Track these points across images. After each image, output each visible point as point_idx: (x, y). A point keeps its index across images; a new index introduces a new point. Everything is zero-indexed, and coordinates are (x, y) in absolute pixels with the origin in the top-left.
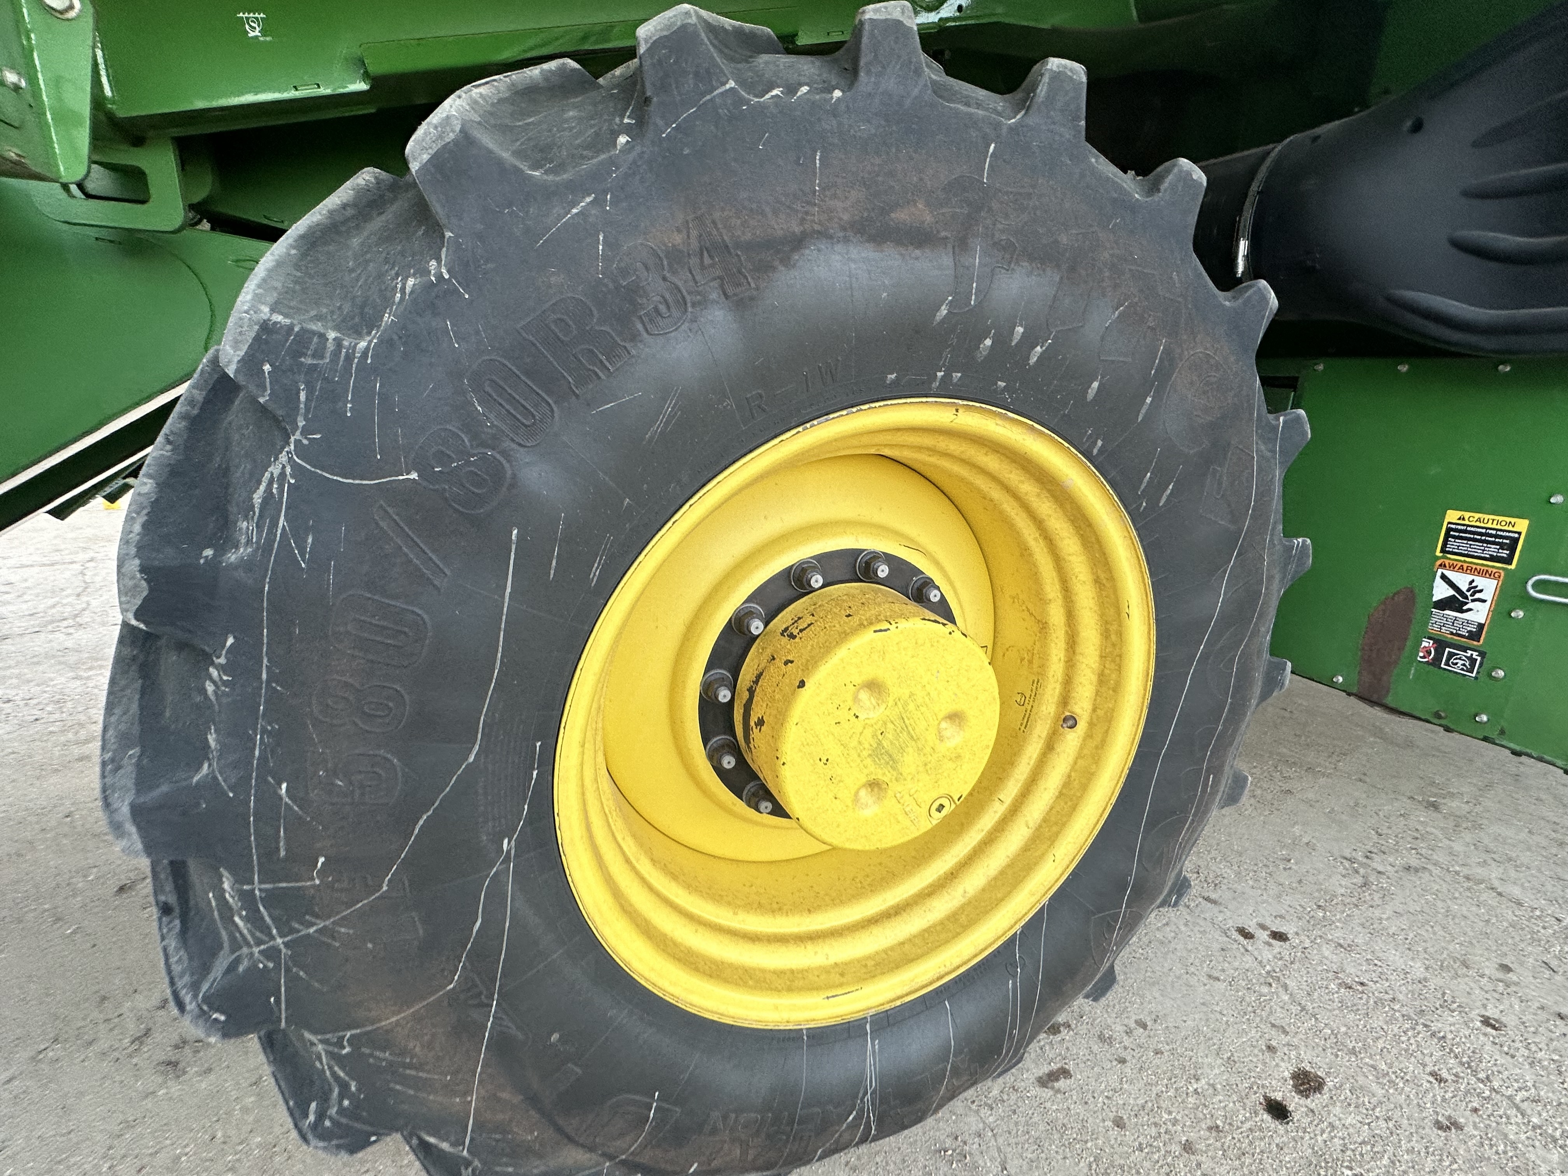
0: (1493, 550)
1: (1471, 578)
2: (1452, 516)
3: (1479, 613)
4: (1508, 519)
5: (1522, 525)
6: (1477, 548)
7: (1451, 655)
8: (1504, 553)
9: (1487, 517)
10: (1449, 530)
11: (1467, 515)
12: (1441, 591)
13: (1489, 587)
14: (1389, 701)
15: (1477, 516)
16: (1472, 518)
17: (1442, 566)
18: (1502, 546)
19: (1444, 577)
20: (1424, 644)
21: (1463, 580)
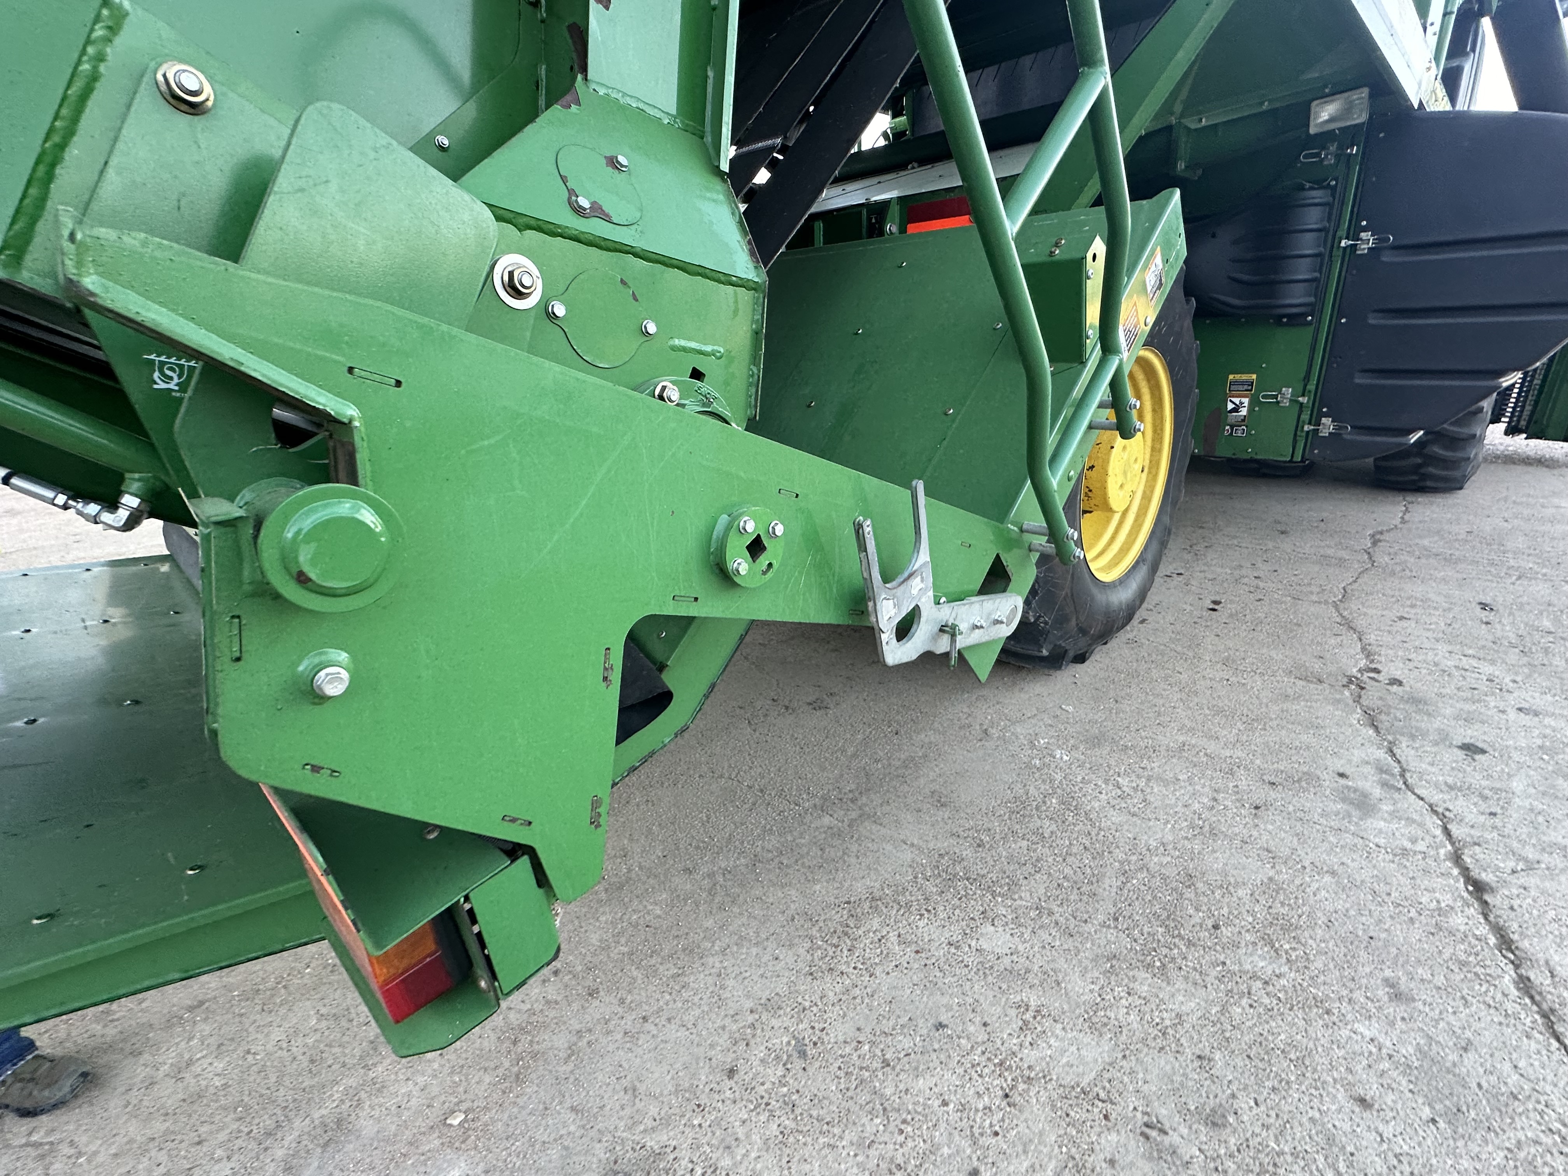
0: (1246, 387)
1: (1240, 399)
2: (1231, 377)
3: (1244, 412)
4: (1249, 375)
5: (1254, 376)
6: (1241, 388)
7: (1236, 430)
8: (1249, 388)
9: (1243, 375)
10: (1230, 382)
11: (1236, 376)
12: (1230, 406)
13: (1246, 401)
14: (1216, 454)
15: (1239, 376)
17: (1230, 396)
18: (1249, 385)
19: (1230, 401)
21: (1237, 400)
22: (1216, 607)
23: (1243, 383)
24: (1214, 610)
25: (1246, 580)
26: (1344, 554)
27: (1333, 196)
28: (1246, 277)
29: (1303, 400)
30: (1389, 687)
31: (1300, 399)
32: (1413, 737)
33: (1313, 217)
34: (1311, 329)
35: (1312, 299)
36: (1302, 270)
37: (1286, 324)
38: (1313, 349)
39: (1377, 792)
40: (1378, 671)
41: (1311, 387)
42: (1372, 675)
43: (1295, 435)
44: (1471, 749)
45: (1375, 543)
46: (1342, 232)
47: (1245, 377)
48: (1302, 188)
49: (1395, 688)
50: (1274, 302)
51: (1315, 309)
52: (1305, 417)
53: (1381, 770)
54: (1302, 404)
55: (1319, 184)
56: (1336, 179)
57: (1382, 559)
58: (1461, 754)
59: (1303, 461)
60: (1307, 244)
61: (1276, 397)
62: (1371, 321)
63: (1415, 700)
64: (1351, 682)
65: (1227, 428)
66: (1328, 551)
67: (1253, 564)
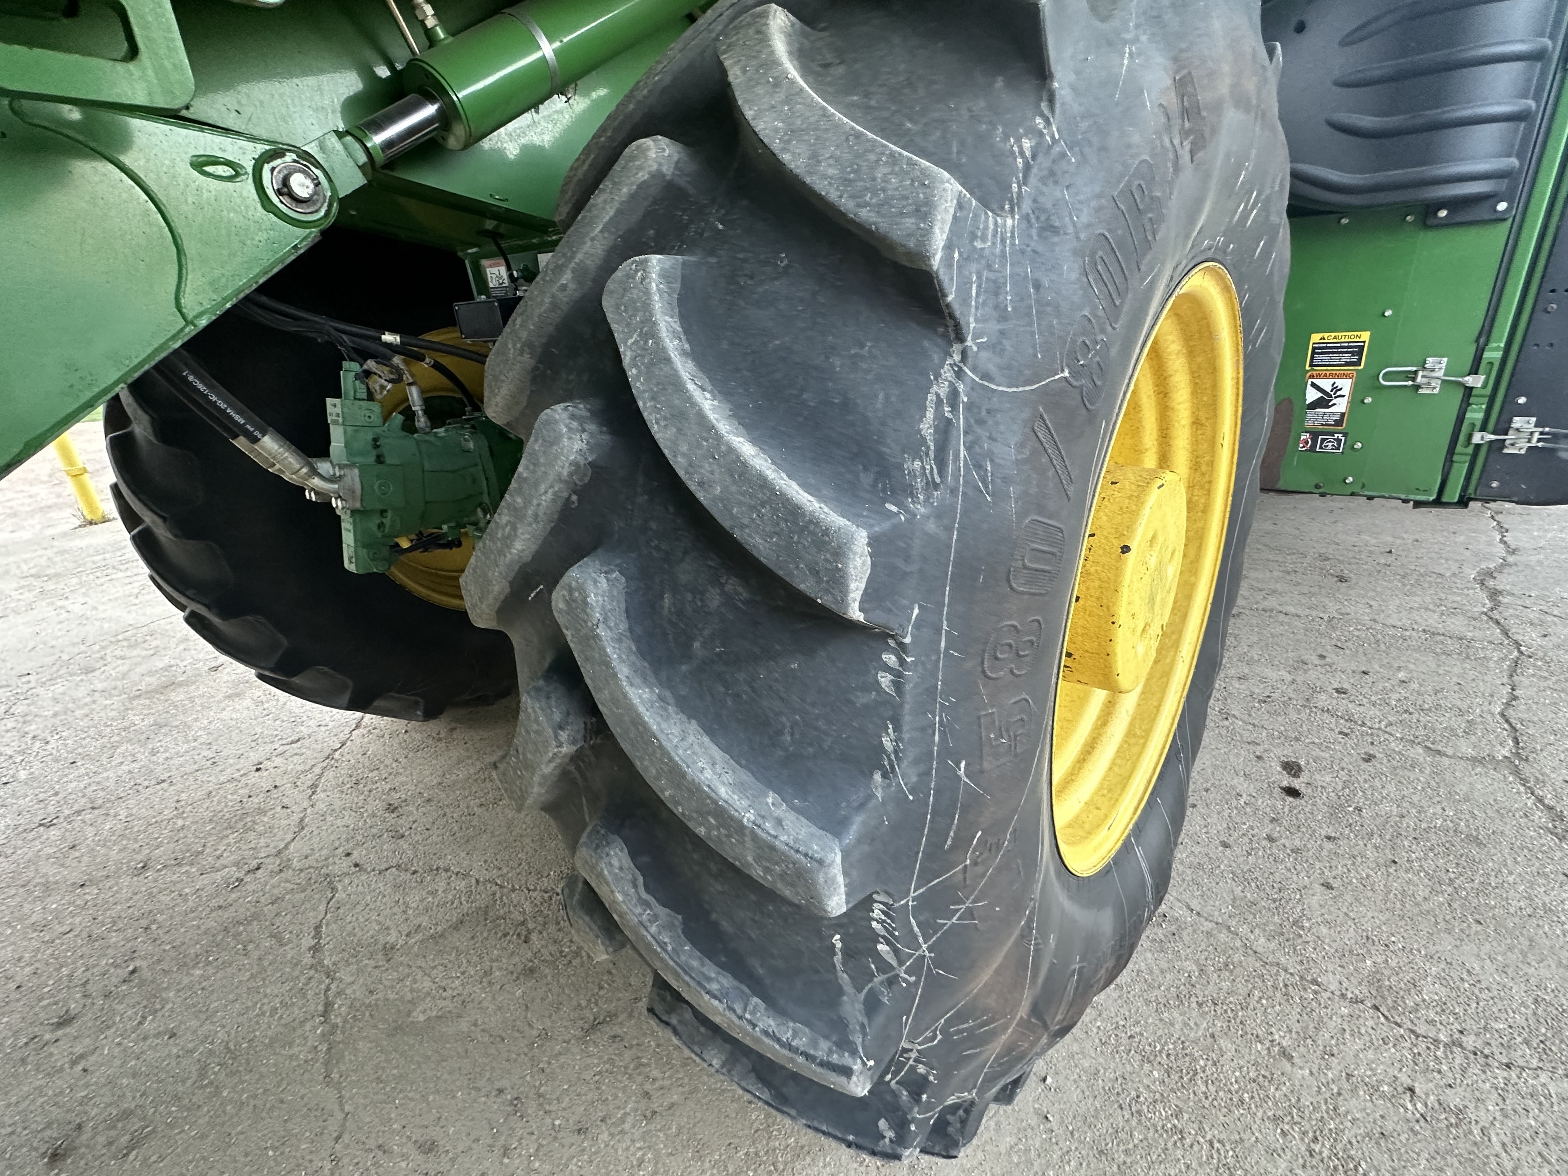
0: (1347, 358)
1: (1332, 381)
2: (1315, 338)
3: (1340, 406)
4: (1355, 333)
5: (1365, 336)
6: (1335, 359)
7: (1323, 440)
8: (1355, 359)
9: (1340, 334)
10: (1314, 348)
11: (1326, 335)
12: (1312, 395)
13: (1346, 385)
14: (1281, 485)
15: (1333, 334)
16: (1330, 337)
17: (1312, 376)
18: (1353, 353)
19: (1314, 385)
20: (1303, 437)
21: (1326, 384)
22: (1296, 784)
23: (1340, 349)
24: (1294, 793)
25: (1323, 700)
26: (1457, 625)
28: (1367, 121)
29: (1475, 381)
31: (1467, 379)
34: (1504, 229)
35: (1514, 162)
36: (1493, 96)
37: (1448, 221)
38: (1504, 279)
41: (1493, 354)
43: (1451, 453)
47: (1344, 337)
50: (1429, 172)
51: (1514, 180)
52: (1475, 415)
54: (1469, 390)
59: (1462, 502)
60: (1515, 29)
61: (1413, 376)
65: (1305, 436)
66: (1433, 620)
67: (1322, 657)
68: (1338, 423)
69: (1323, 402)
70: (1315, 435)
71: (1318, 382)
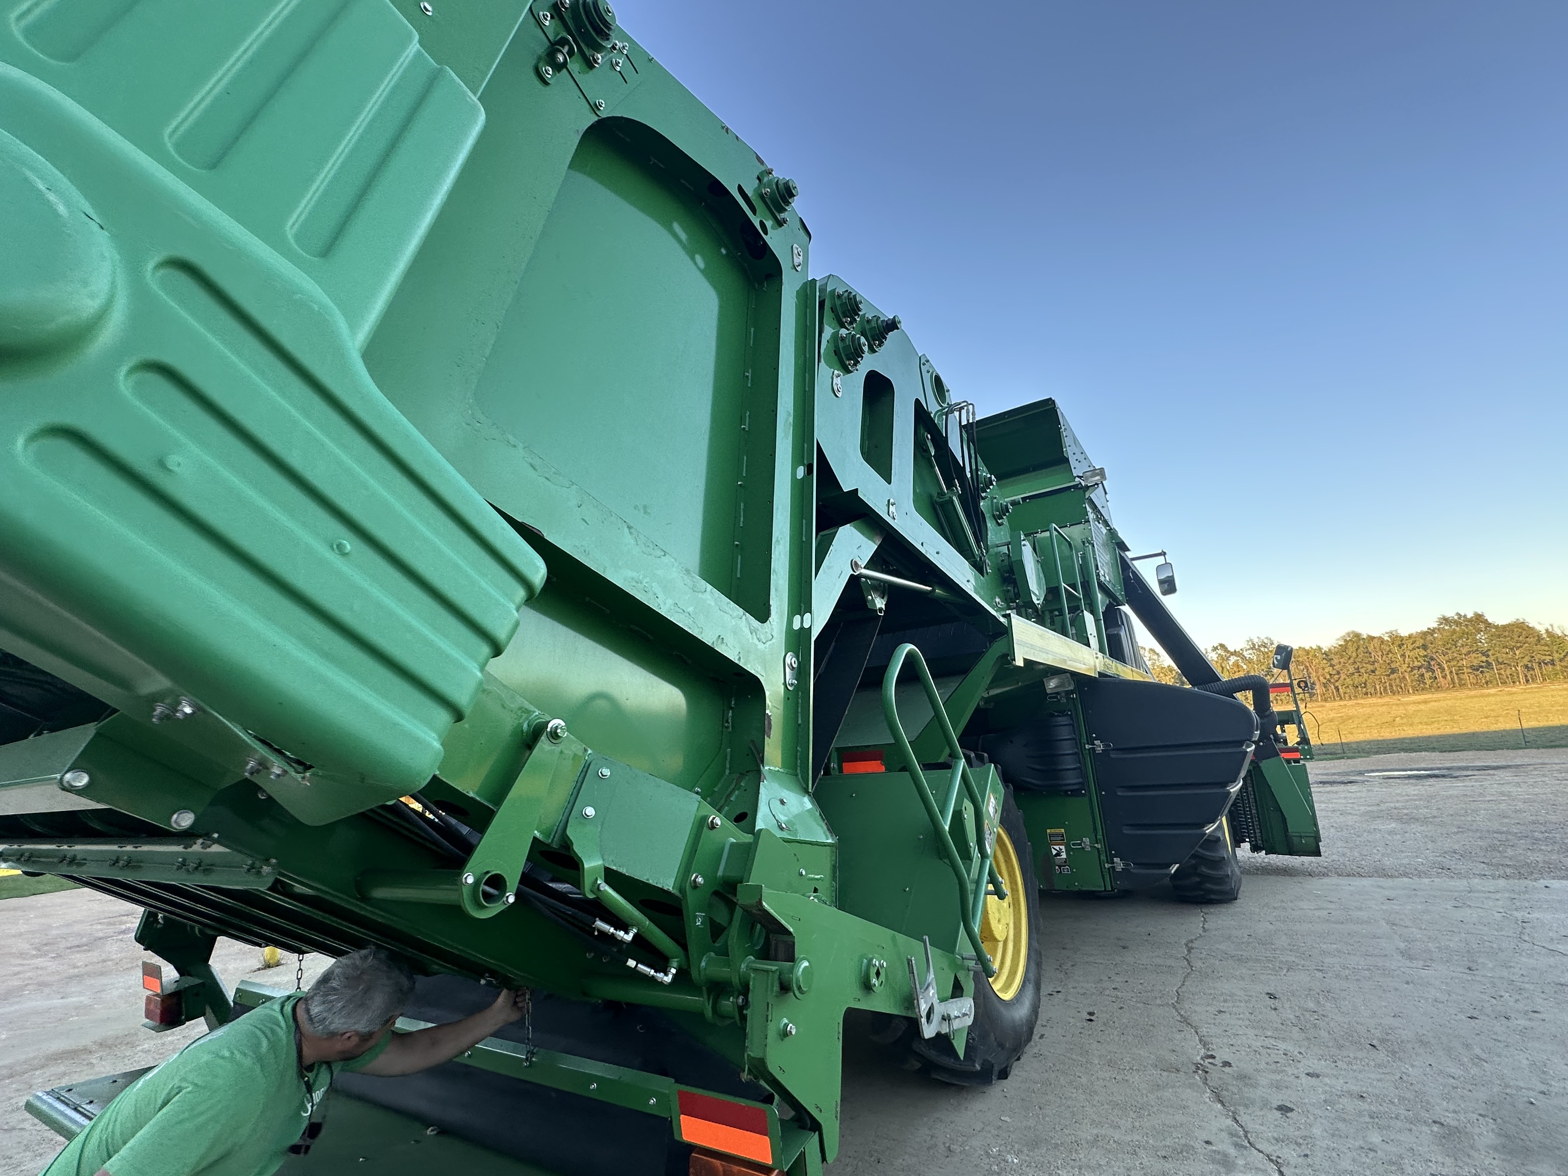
0: (1060, 838)
2: (1048, 831)
3: (1064, 856)
4: (1059, 830)
5: (1063, 831)
6: (1057, 839)
7: (1063, 869)
8: (1062, 839)
9: (1055, 830)
10: (1049, 835)
11: (1051, 830)
12: (1054, 852)
13: (1063, 848)
14: (1055, 887)
15: (1053, 830)
17: (1052, 845)
18: (1061, 836)
19: (1053, 848)
21: (1057, 847)
22: (1092, 1018)
23: (1057, 835)
24: (1091, 1020)
25: (1107, 992)
26: (1170, 962)
27: (1072, 719)
28: (1038, 767)
29: (1098, 846)
30: (1224, 1069)
31: (1096, 845)
32: (1246, 1106)
33: (1064, 733)
34: (1086, 799)
35: (1081, 780)
36: (1069, 763)
37: (1071, 795)
38: (1093, 813)
39: (1232, 1151)
40: (1213, 1057)
41: (1100, 837)
42: (1211, 1060)
43: (1102, 872)
44: (1284, 1109)
45: (1189, 951)
46: (1084, 740)
47: (1057, 831)
48: (1053, 716)
49: (1227, 1069)
50: (1061, 782)
51: (1083, 785)
52: (1103, 857)
53: (1232, 1134)
54: (1098, 849)
55: (1062, 713)
56: (1069, 711)
57: (1198, 964)
58: (1278, 1114)
59: (1113, 890)
60: (1067, 748)
61: (1081, 844)
62: (1119, 794)
63: (1242, 1077)
64: (1198, 1068)
65: (1057, 867)
66: (1159, 961)
67: (1110, 978)
68: (1065, 862)
69: (1058, 854)
70: (1060, 867)
71: (1055, 847)
